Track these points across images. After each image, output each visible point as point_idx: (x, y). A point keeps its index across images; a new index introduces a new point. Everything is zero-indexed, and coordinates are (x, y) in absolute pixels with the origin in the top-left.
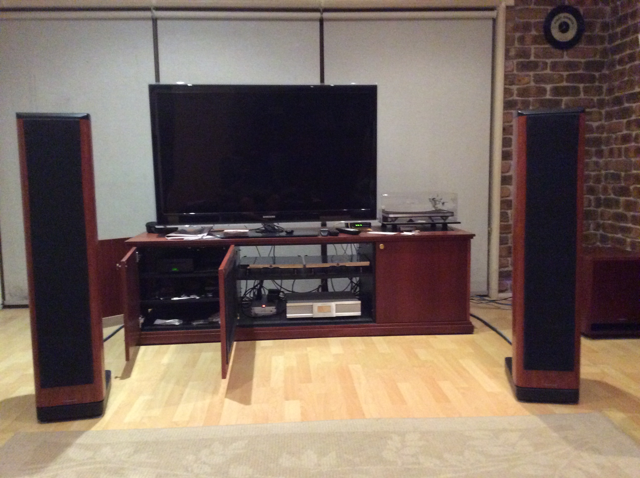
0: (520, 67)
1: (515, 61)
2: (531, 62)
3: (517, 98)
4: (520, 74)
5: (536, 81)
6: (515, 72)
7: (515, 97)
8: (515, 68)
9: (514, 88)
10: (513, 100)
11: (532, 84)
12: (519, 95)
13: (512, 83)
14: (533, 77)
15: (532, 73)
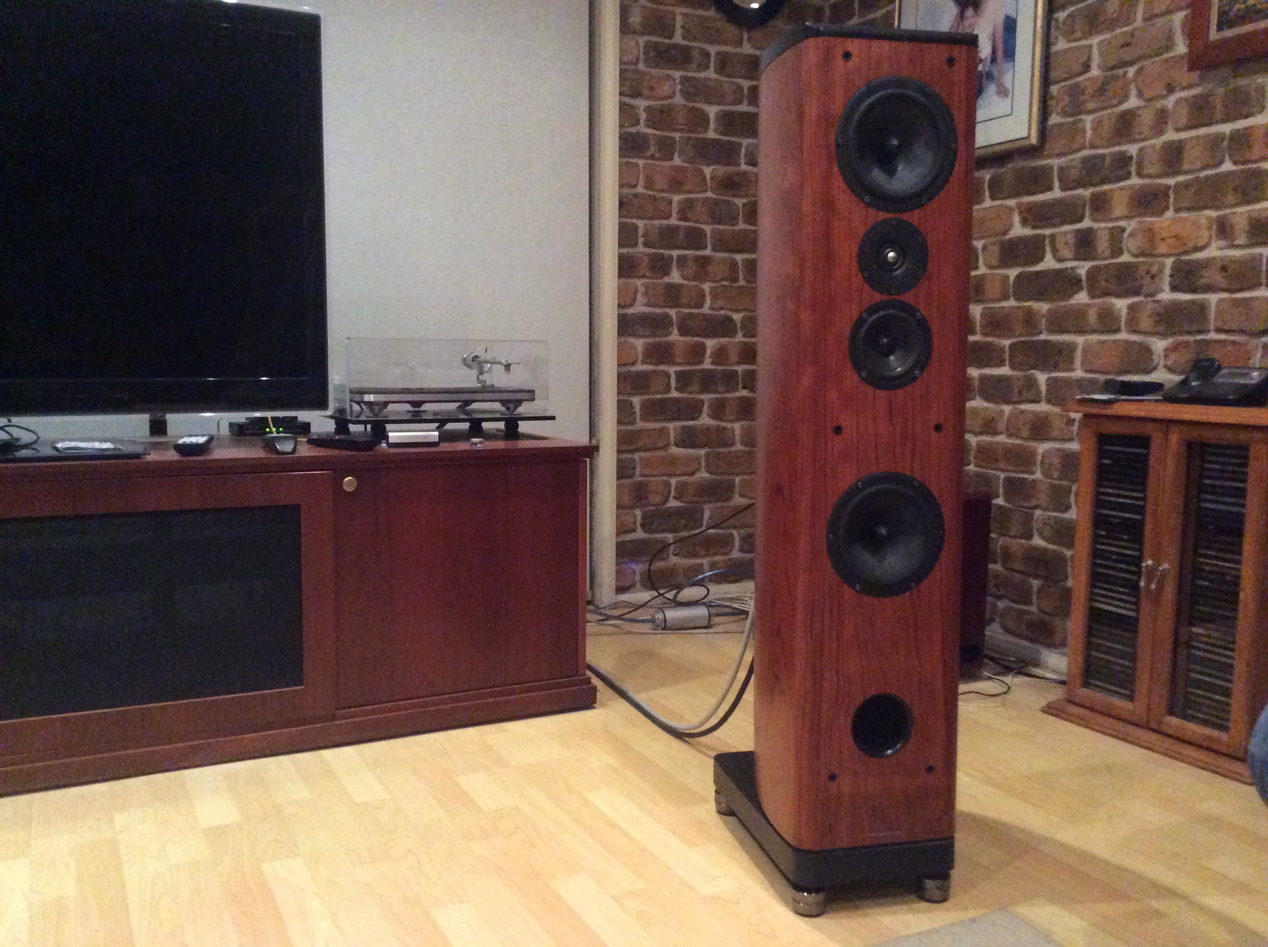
0: (652, 54)
1: (642, 40)
2: (675, 46)
3: (649, 131)
4: (654, 71)
5: (687, 95)
6: (641, 66)
7: (643, 128)
8: (642, 57)
9: (641, 104)
10: (638, 133)
11: (679, 99)
12: (650, 124)
13: (636, 94)
14: (680, 83)
15: (677, 74)
